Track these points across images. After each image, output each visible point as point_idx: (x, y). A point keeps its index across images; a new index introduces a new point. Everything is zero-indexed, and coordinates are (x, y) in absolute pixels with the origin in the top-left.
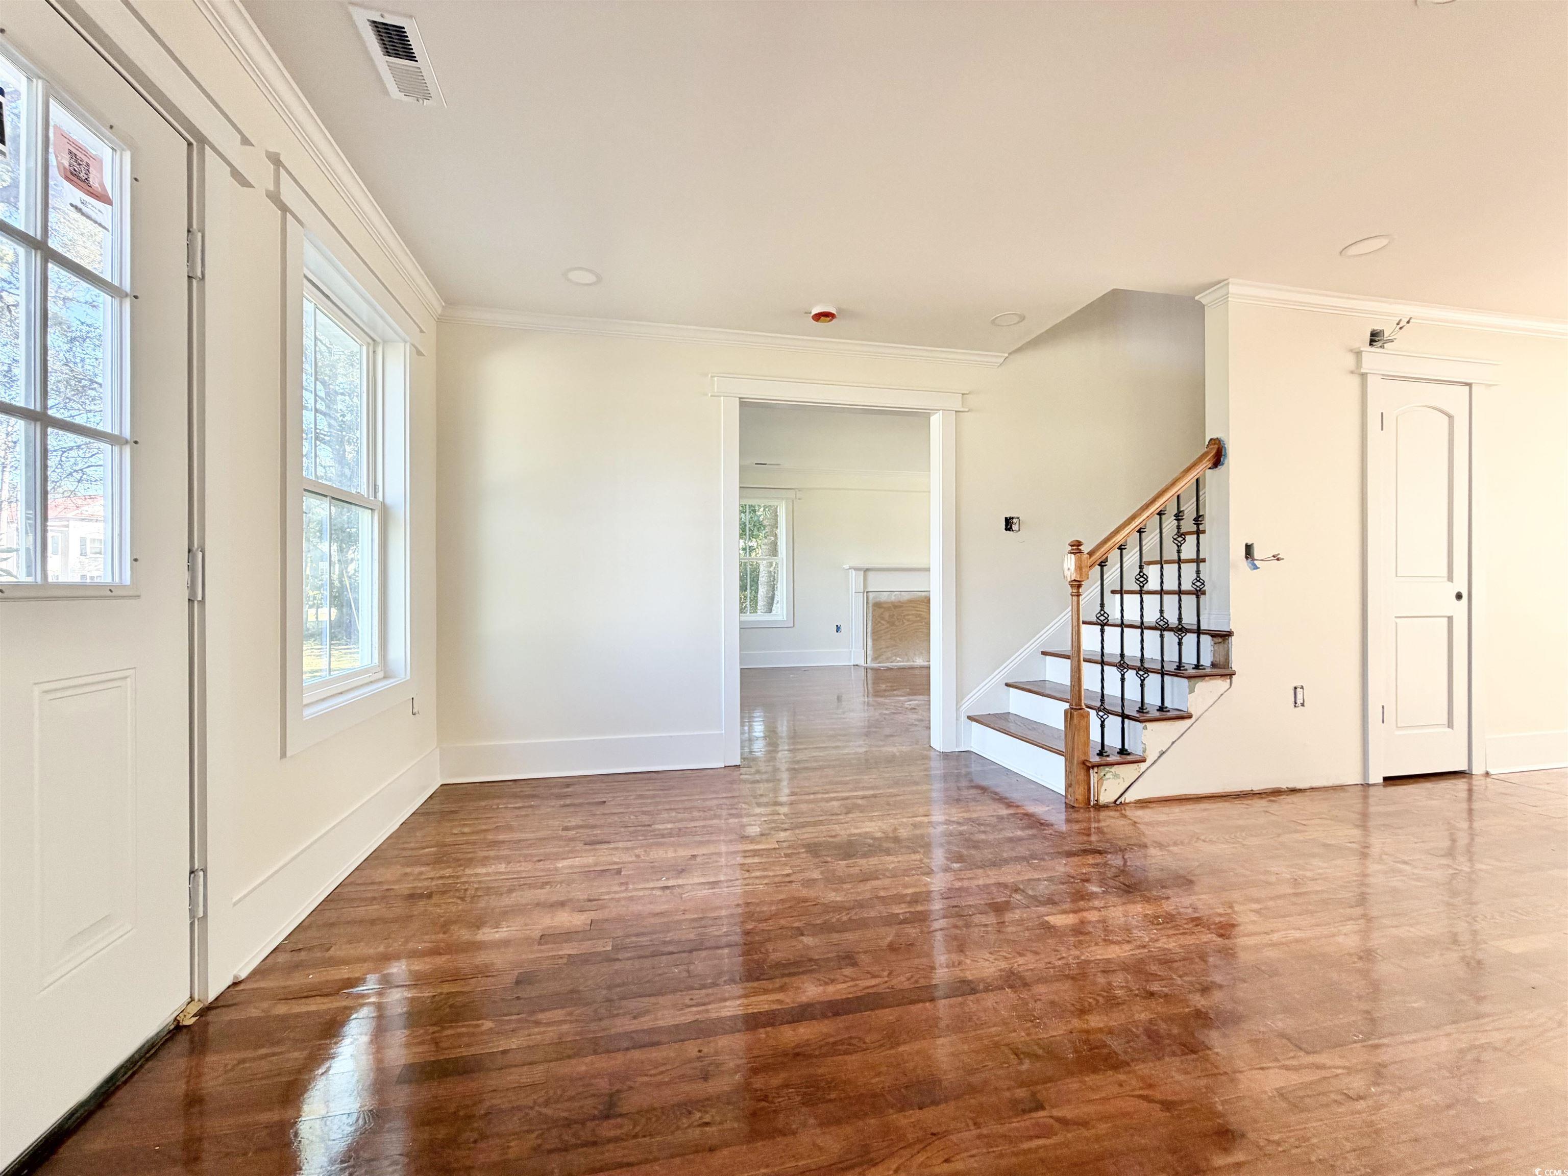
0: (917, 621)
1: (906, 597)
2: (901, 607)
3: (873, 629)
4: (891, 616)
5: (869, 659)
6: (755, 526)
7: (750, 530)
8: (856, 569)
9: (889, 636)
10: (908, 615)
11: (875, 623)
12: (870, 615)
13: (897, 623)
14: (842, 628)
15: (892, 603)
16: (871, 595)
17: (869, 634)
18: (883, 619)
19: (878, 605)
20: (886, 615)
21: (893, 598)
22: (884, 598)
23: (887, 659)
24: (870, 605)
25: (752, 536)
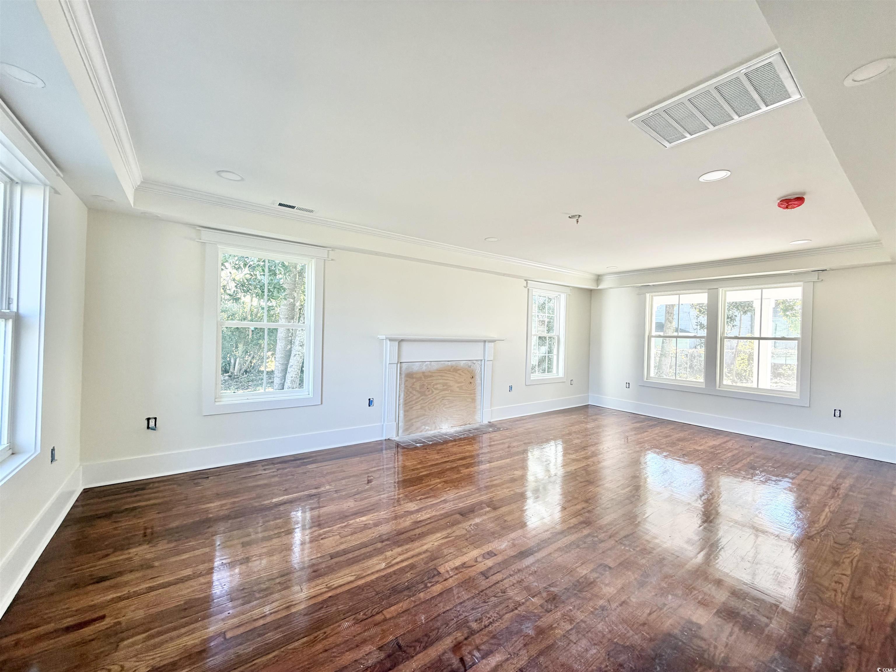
0: (444, 390)
1: (435, 367)
2: (431, 376)
3: (405, 400)
4: (422, 386)
5: (400, 431)
6: (275, 288)
7: (269, 291)
8: (391, 340)
9: (419, 407)
10: (436, 384)
11: (408, 393)
12: (403, 386)
13: (427, 393)
14: (375, 402)
15: (423, 373)
16: (404, 366)
17: (401, 406)
18: (414, 389)
19: (410, 376)
20: (417, 386)
21: (424, 368)
22: (416, 368)
23: (417, 429)
24: (403, 376)
25: (271, 296)
